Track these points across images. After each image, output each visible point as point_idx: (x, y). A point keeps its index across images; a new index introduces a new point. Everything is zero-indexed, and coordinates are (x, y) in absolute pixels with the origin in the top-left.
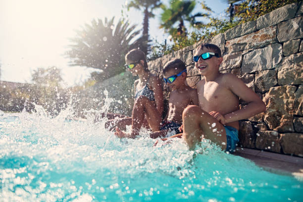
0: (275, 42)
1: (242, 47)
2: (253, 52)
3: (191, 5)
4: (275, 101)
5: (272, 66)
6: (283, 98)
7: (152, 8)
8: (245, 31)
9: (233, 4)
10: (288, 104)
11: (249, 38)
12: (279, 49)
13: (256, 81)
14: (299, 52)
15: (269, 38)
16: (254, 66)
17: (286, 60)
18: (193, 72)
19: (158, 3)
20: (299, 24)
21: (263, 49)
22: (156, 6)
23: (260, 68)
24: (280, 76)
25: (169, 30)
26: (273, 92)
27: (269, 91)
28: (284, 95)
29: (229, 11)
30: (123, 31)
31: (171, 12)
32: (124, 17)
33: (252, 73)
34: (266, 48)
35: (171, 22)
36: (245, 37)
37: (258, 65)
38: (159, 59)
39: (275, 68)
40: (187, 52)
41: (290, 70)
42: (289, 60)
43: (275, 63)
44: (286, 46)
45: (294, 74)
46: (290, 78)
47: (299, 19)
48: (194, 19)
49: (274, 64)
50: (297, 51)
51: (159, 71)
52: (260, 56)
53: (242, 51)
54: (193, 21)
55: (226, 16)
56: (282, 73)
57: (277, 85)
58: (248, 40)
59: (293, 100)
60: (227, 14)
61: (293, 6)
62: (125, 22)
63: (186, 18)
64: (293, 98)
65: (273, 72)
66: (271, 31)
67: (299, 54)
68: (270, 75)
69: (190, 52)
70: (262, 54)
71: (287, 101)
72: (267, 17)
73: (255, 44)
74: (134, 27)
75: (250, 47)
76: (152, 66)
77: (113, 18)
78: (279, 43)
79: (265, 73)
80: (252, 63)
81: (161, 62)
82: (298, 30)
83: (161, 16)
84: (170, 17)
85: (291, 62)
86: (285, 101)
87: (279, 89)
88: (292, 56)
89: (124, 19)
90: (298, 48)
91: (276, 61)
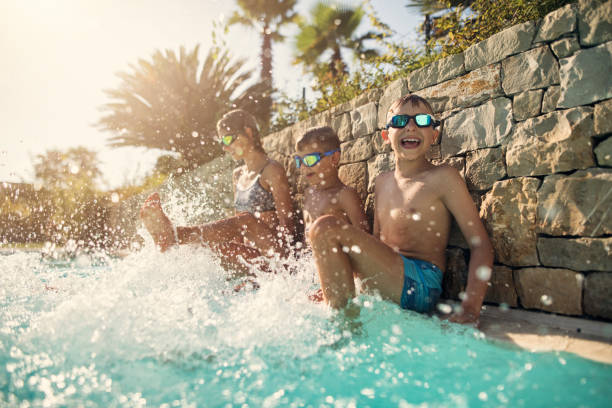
0: (498, 94)
1: (440, 104)
2: (460, 114)
3: (354, 17)
4: (504, 208)
5: (496, 140)
6: (516, 201)
7: (279, 25)
8: (444, 73)
9: (431, 17)
10: (526, 212)
11: (452, 88)
12: (506, 108)
13: (468, 169)
14: (541, 114)
15: (487, 88)
16: (463, 141)
17: (520, 129)
18: (352, 155)
19: (289, 14)
20: (538, 61)
21: (479, 109)
22: (286, 20)
23: (474, 145)
24: (510, 159)
25: (312, 67)
26: (499, 191)
27: (491, 188)
28: (519, 196)
29: (423, 29)
30: (217, 74)
31: (314, 32)
32: (218, 45)
33: (460, 156)
34: (483, 107)
35: (315, 52)
36: (445, 87)
37: (471, 140)
38: (287, 130)
39: (500, 145)
40: (339, 114)
41: (526, 149)
42: (524, 130)
43: (501, 134)
44: (519, 102)
45: (535, 155)
46: (527, 163)
47: (539, 50)
48: (361, 44)
49: (498, 137)
50: (537, 112)
51: (287, 153)
52: (474, 122)
53: (441, 112)
54: (358, 48)
55: (417, 40)
56: (514, 154)
57: (506, 177)
58: (450, 90)
59: (535, 206)
60: (419, 36)
61: (526, 27)
62: (220, 56)
63: (344, 42)
64: (535, 201)
65: (497, 154)
66: (491, 75)
67: (541, 118)
68: (492, 158)
69: (345, 115)
70: (477, 118)
71: (525, 207)
72: (483, 46)
73: (463, 98)
74: (239, 64)
75: (455, 105)
76: (274, 144)
77: (197, 48)
78: (506, 96)
79: (484, 154)
80: (459, 136)
81: (290, 136)
82: (537, 73)
83: (296, 40)
84: (312, 42)
85: (528, 133)
86: (521, 207)
87: (509, 184)
88: (530, 121)
89: (218, 50)
90: (539, 106)
91: (502, 131)
